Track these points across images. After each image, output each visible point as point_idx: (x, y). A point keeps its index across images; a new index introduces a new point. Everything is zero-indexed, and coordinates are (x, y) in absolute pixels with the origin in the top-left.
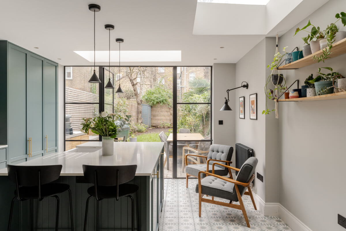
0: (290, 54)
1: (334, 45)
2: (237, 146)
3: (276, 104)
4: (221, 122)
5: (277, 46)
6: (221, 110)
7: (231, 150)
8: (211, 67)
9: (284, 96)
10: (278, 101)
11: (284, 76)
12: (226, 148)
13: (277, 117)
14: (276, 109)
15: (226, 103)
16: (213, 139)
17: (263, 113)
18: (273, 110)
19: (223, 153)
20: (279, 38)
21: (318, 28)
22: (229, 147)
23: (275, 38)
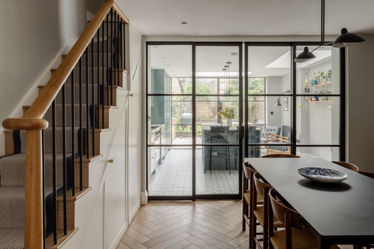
0: (312, 81)
1: (327, 83)
2: (283, 126)
3: (306, 103)
4: (272, 113)
5: (307, 74)
6: (276, 105)
7: (280, 129)
8: (265, 78)
9: (310, 99)
10: (307, 102)
11: (310, 90)
12: (276, 128)
13: (307, 109)
14: (306, 105)
15: (278, 102)
16: (267, 123)
17: (300, 107)
18: (305, 106)
19: (274, 131)
20: (308, 69)
21: (324, 72)
22: (279, 127)
23: (306, 69)
